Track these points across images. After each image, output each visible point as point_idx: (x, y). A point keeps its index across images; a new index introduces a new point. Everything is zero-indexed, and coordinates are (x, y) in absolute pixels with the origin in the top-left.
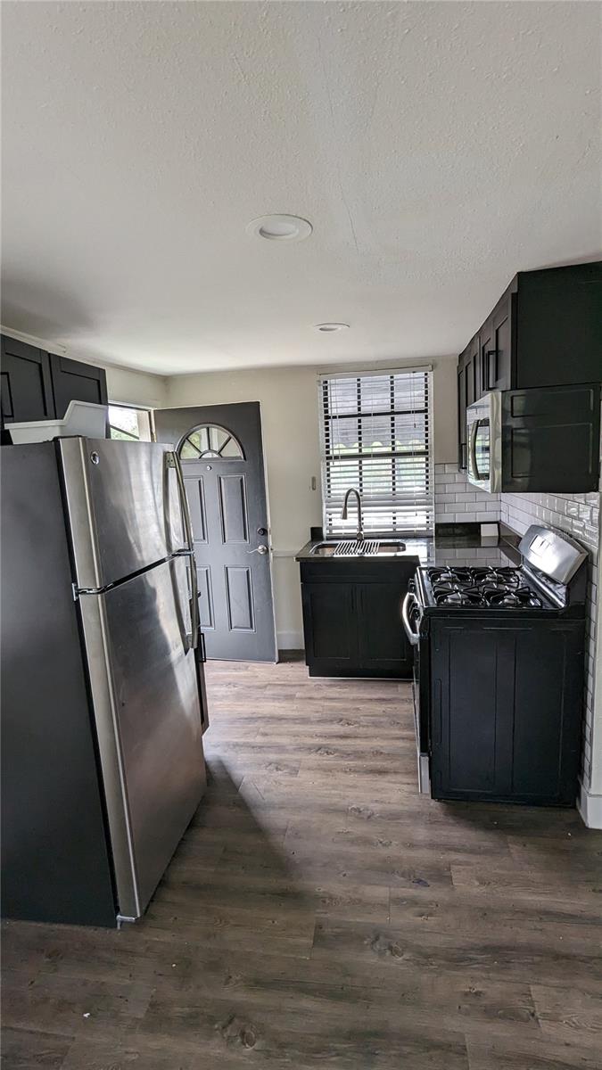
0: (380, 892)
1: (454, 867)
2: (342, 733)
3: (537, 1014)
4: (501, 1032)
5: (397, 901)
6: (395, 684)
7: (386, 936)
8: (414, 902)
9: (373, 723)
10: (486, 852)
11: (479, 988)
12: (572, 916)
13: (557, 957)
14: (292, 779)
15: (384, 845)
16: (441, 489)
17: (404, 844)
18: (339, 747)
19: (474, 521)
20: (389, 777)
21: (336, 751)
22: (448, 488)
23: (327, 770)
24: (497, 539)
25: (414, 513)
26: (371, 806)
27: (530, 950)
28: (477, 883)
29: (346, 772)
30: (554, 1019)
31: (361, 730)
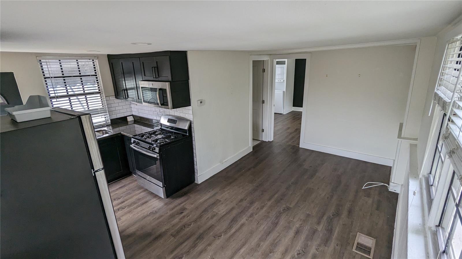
0: (176, 220)
1: (184, 206)
2: (120, 202)
3: (217, 212)
4: (215, 218)
5: (181, 219)
6: (120, 181)
7: (186, 224)
8: (184, 217)
9: (127, 194)
10: (187, 200)
11: (207, 217)
12: (209, 198)
13: (213, 204)
14: (120, 221)
15: (166, 214)
16: (110, 106)
17: (170, 210)
18: (125, 205)
19: (124, 116)
20: (149, 202)
21: (125, 207)
22: (112, 105)
23: (129, 212)
24: (134, 121)
25: (101, 117)
26: (153, 210)
27: (209, 206)
28: (191, 205)
29: (136, 209)
30: (219, 211)
31: (125, 198)
